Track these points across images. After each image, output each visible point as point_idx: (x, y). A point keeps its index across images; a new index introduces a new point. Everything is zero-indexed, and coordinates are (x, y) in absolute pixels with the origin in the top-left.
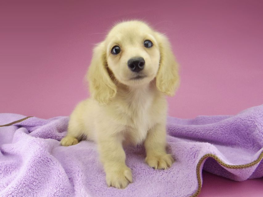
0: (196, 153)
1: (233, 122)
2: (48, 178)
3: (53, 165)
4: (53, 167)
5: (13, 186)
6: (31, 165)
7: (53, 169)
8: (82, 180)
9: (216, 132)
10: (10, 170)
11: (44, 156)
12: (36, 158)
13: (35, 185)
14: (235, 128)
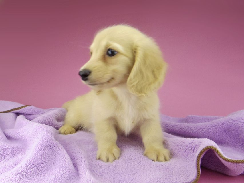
0: (195, 148)
1: (226, 122)
2: (54, 161)
3: (58, 150)
4: (58, 151)
5: (22, 166)
6: (39, 148)
7: (58, 153)
8: (86, 165)
9: (208, 131)
10: (17, 152)
11: (51, 141)
12: (43, 142)
13: (42, 167)
14: (227, 128)
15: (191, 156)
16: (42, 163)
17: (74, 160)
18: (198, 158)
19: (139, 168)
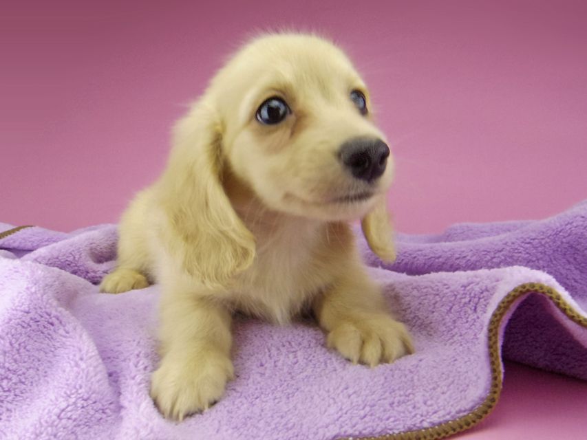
0: (480, 298)
1: (564, 227)
2: (47, 369)
3: (64, 333)
4: (64, 339)
7: (63, 345)
11: (41, 308)
12: (15, 312)
13: (6, 389)
14: (568, 243)
15: (467, 325)
16: (6, 378)
17: (115, 363)
18: (493, 327)
19: (305, 374)
